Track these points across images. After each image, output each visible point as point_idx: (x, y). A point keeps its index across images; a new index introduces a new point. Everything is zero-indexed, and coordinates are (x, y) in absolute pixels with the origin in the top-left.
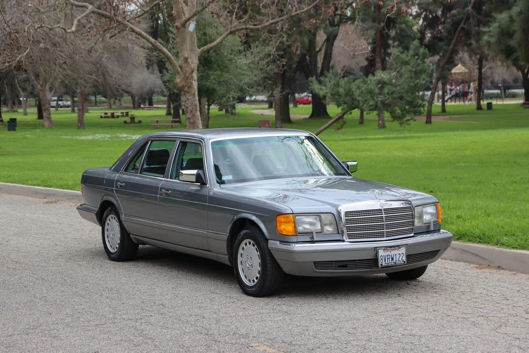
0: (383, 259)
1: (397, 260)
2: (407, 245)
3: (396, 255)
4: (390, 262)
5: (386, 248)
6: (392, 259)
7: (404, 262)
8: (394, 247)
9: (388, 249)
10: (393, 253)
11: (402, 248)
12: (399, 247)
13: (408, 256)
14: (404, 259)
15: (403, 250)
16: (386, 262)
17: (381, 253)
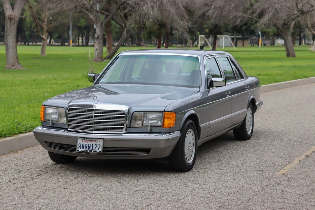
0: (81, 146)
1: (94, 149)
2: (103, 139)
3: (92, 145)
4: (87, 150)
5: (84, 139)
6: (89, 148)
7: (100, 152)
8: (91, 138)
9: (86, 139)
10: (90, 143)
11: (99, 141)
12: (95, 139)
13: (104, 148)
14: (101, 149)
15: (100, 143)
16: (84, 149)
17: (80, 142)
